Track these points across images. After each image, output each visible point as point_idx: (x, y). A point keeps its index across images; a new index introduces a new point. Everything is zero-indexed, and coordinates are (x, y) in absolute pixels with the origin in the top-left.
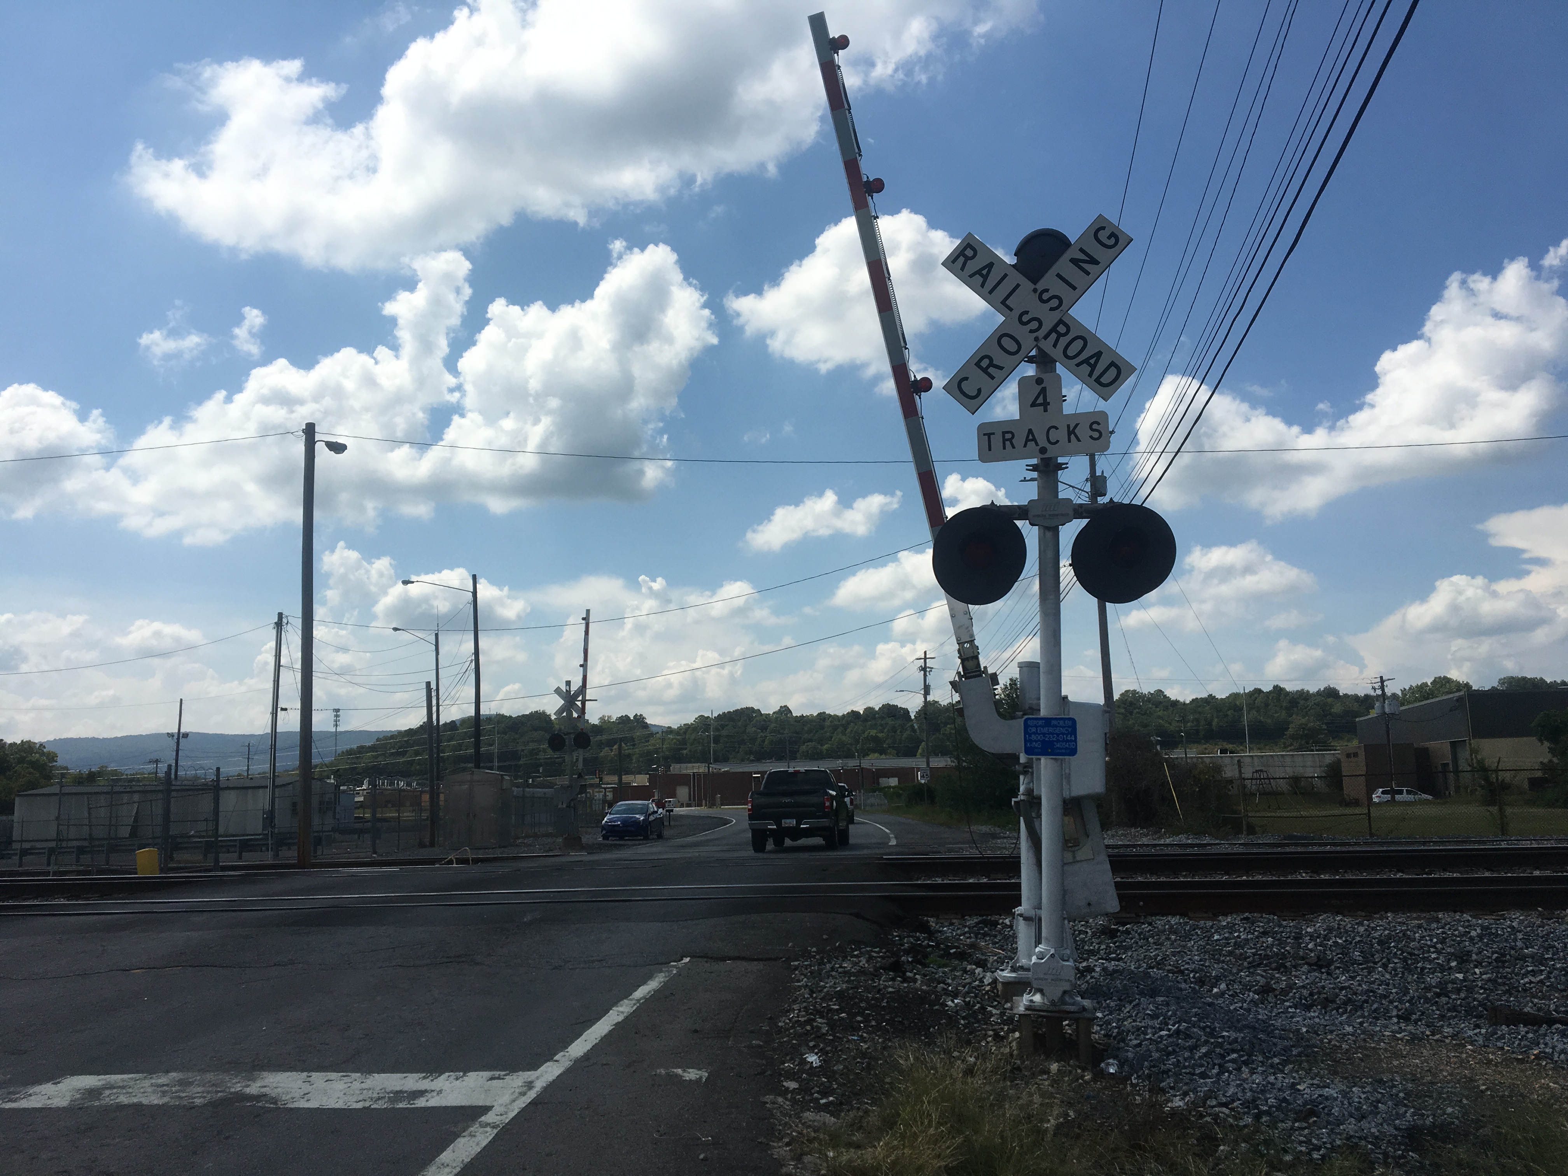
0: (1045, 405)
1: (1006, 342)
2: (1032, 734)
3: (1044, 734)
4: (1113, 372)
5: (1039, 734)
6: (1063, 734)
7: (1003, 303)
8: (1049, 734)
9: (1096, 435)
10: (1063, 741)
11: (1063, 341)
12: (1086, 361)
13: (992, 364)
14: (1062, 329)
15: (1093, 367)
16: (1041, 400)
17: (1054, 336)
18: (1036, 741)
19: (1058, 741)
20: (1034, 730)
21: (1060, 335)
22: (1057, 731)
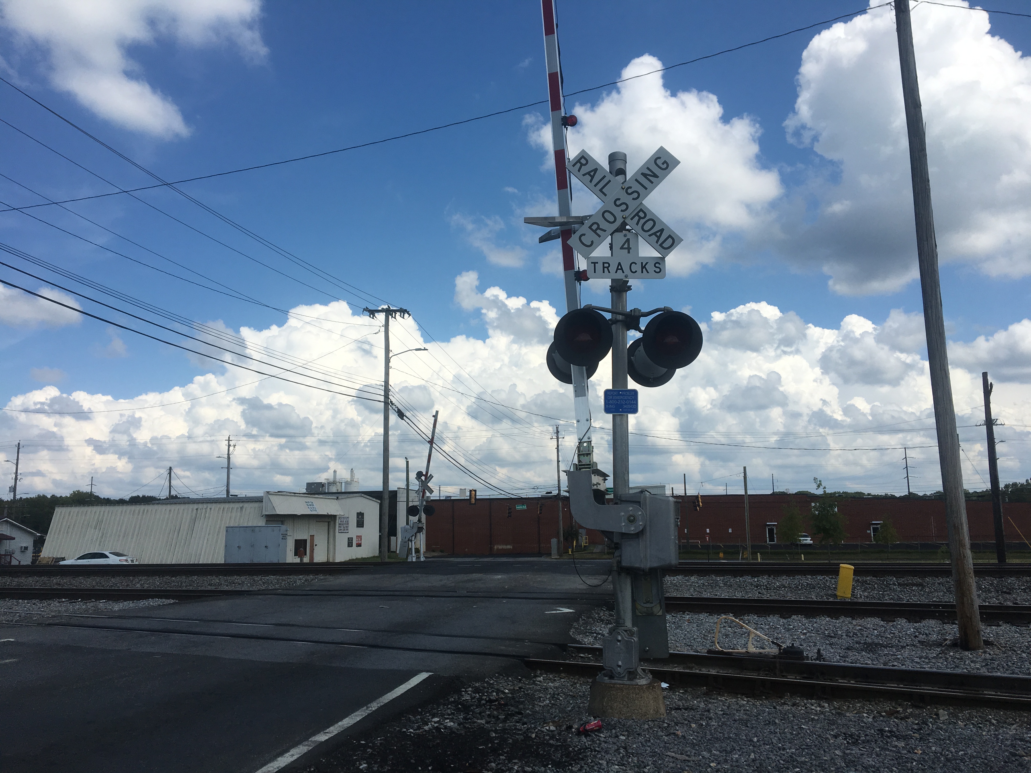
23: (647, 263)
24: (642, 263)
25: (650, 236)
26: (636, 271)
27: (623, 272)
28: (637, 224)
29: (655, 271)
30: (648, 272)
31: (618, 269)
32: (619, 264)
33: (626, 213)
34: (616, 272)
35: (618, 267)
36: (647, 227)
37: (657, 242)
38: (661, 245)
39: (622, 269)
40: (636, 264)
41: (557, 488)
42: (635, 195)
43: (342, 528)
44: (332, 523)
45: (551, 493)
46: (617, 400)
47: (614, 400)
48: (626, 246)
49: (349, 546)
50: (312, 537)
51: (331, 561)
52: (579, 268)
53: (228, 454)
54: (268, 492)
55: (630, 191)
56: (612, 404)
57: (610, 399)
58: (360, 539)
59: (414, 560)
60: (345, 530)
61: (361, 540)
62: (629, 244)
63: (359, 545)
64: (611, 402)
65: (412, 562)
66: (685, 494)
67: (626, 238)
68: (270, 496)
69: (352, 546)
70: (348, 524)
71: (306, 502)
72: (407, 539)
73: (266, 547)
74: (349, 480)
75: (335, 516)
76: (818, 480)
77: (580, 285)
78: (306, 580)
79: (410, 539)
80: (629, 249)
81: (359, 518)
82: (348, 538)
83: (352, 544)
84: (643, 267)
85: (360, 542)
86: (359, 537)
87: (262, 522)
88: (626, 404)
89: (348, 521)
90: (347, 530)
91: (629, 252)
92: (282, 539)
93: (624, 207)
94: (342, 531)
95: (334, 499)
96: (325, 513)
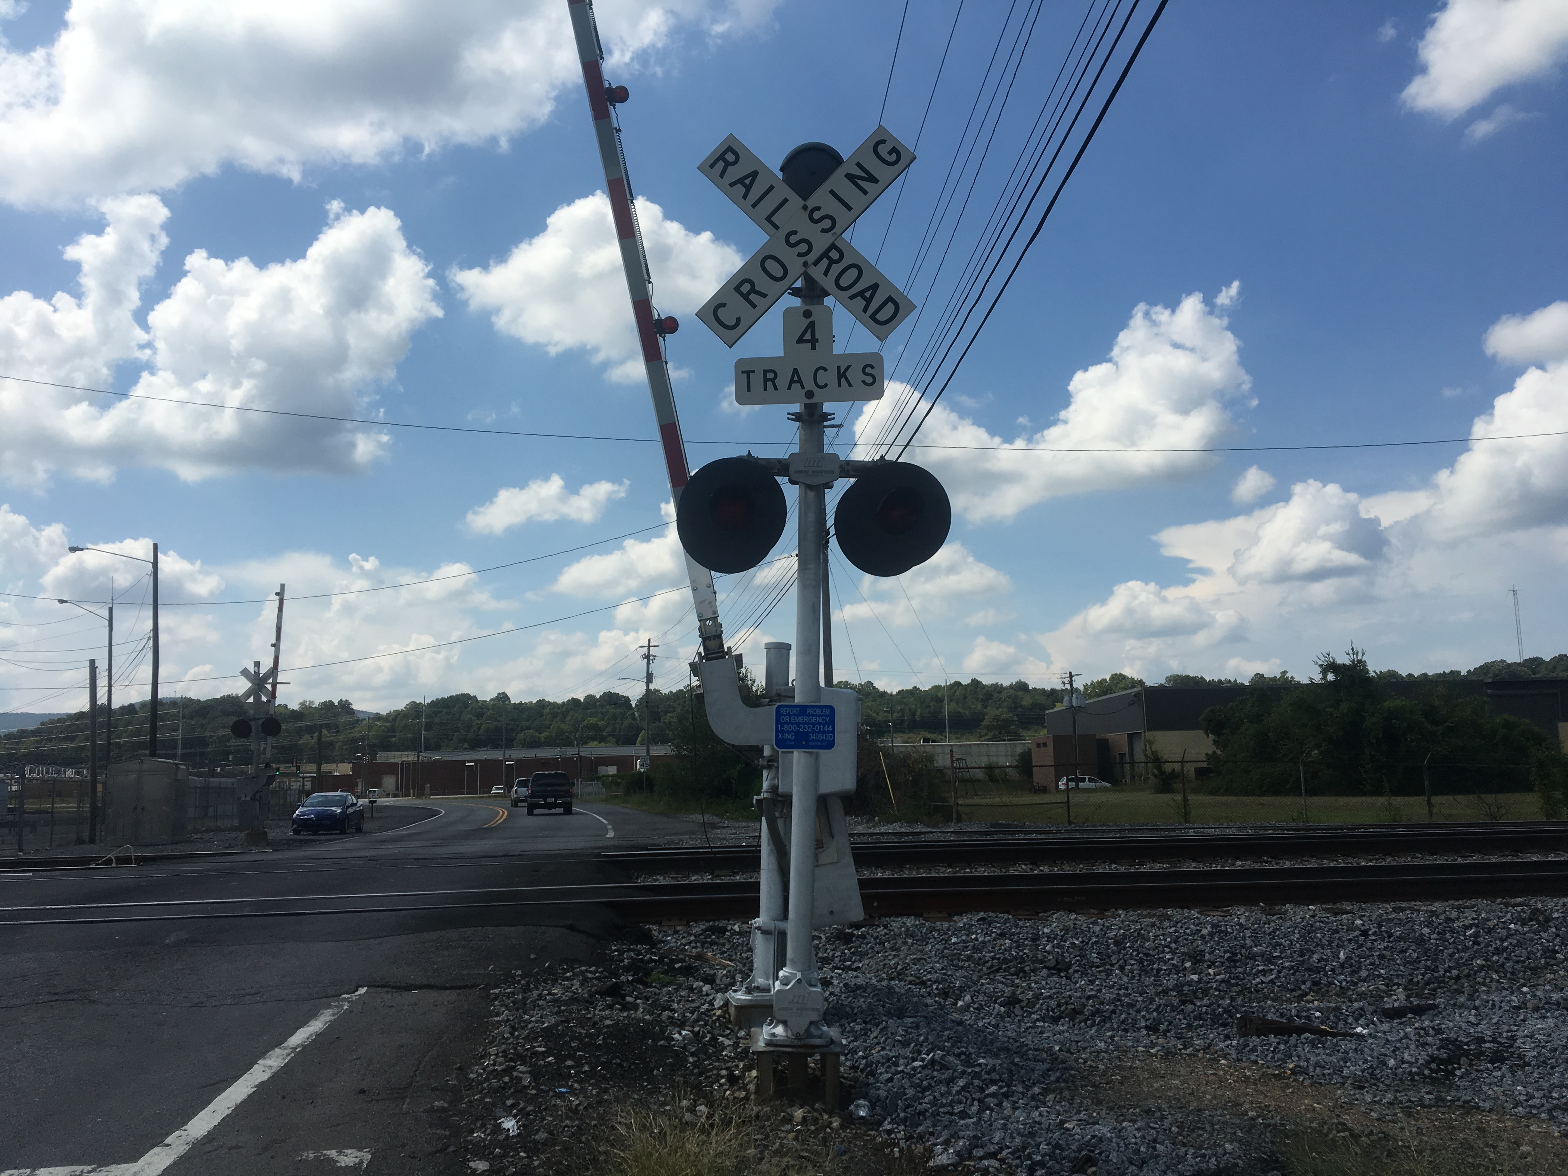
0: (813, 342)
1: (771, 265)
2: (785, 723)
3: (798, 724)
4: (890, 308)
5: (792, 724)
6: (820, 724)
7: (769, 219)
8: (803, 724)
9: (869, 380)
10: (819, 732)
11: (836, 269)
12: (861, 294)
13: (753, 290)
14: (834, 255)
15: (869, 301)
16: (808, 336)
17: (825, 262)
18: (788, 732)
19: (814, 732)
20: (787, 719)
21: (832, 262)
22: (813, 721)
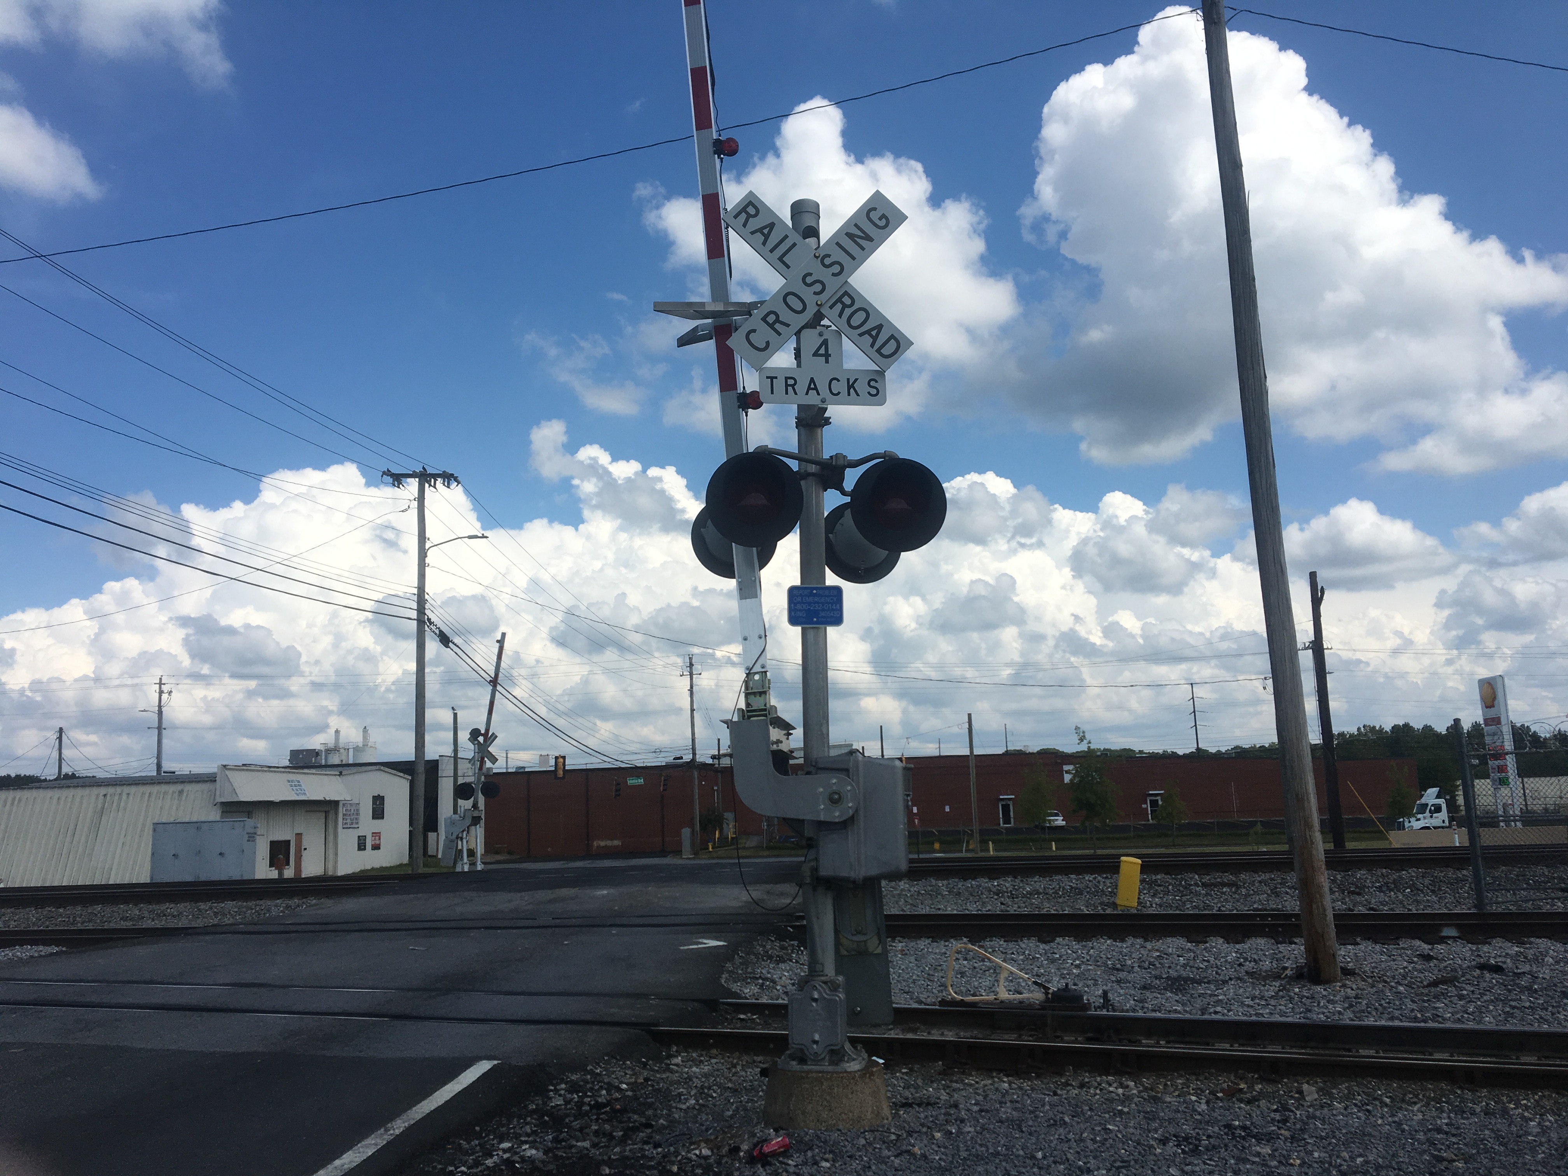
23: (856, 380)
24: (848, 380)
25: (861, 335)
26: (839, 393)
27: (818, 394)
28: (840, 316)
29: (869, 393)
30: (858, 395)
31: (809, 388)
32: (812, 380)
33: (823, 298)
34: (807, 394)
35: (810, 385)
36: (855, 321)
37: (872, 346)
38: (878, 351)
39: (816, 389)
40: (838, 381)
41: (691, 752)
42: (836, 269)
43: (349, 821)
44: (331, 815)
45: (682, 758)
46: (809, 604)
47: (804, 603)
48: (822, 351)
49: (360, 849)
50: (299, 836)
51: (330, 873)
52: (744, 388)
53: (160, 706)
54: (225, 766)
55: (827, 261)
56: (800, 610)
57: (798, 603)
58: (377, 838)
59: (466, 869)
60: (353, 822)
61: (380, 839)
62: (827, 349)
63: (376, 847)
64: (799, 607)
65: (463, 873)
66: (883, 756)
67: (822, 339)
68: (227, 772)
69: (365, 849)
70: (358, 814)
71: (289, 781)
72: (454, 836)
73: (221, 854)
74: (361, 745)
75: (336, 803)
76: (1081, 730)
77: (747, 415)
78: (287, 907)
79: (460, 835)
80: (827, 356)
81: (376, 804)
82: (359, 837)
83: (365, 846)
84: (850, 386)
85: (377, 842)
86: (377, 835)
87: (215, 815)
88: (823, 610)
89: (358, 810)
90: (357, 823)
91: (827, 362)
92: (248, 841)
93: (818, 287)
94: (349, 826)
95: (335, 775)
96: (320, 798)
